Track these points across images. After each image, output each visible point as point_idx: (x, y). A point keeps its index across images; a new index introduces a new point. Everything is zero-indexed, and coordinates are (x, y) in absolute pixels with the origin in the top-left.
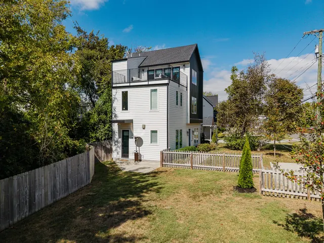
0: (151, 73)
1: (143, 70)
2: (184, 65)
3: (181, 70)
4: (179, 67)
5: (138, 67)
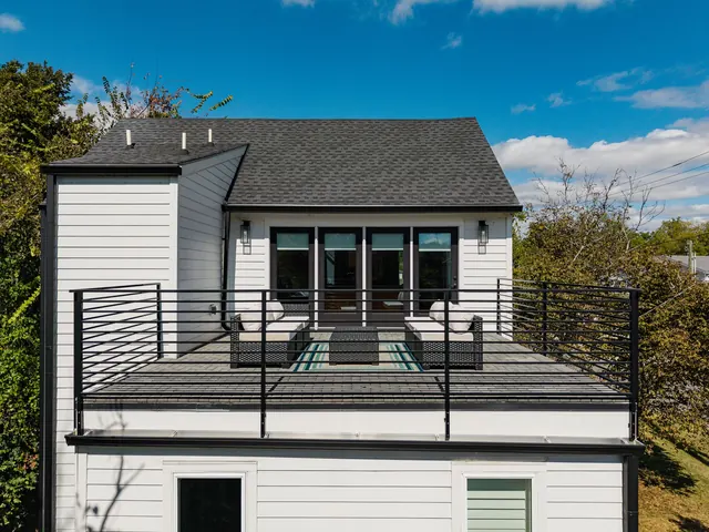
0: (289, 245)
1: (246, 225)
2: (482, 225)
3: (467, 247)
4: (454, 234)
5: (219, 208)
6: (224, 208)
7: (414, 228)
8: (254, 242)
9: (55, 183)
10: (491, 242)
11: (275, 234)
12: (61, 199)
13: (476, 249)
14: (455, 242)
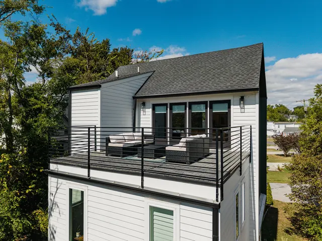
0: (160, 111)
1: (144, 104)
2: (242, 98)
3: (235, 110)
4: (229, 103)
5: (131, 98)
6: (134, 98)
7: (210, 101)
8: (147, 110)
9: (71, 93)
10: (246, 106)
11: (154, 107)
12: (73, 98)
13: (239, 110)
14: (229, 107)
